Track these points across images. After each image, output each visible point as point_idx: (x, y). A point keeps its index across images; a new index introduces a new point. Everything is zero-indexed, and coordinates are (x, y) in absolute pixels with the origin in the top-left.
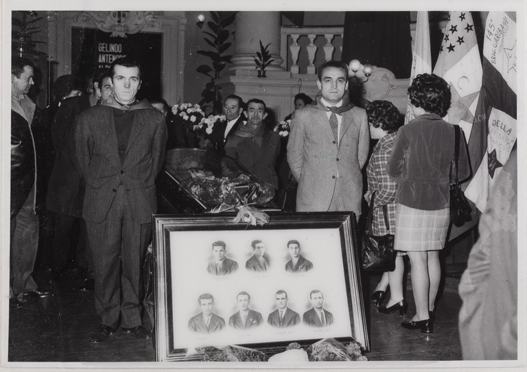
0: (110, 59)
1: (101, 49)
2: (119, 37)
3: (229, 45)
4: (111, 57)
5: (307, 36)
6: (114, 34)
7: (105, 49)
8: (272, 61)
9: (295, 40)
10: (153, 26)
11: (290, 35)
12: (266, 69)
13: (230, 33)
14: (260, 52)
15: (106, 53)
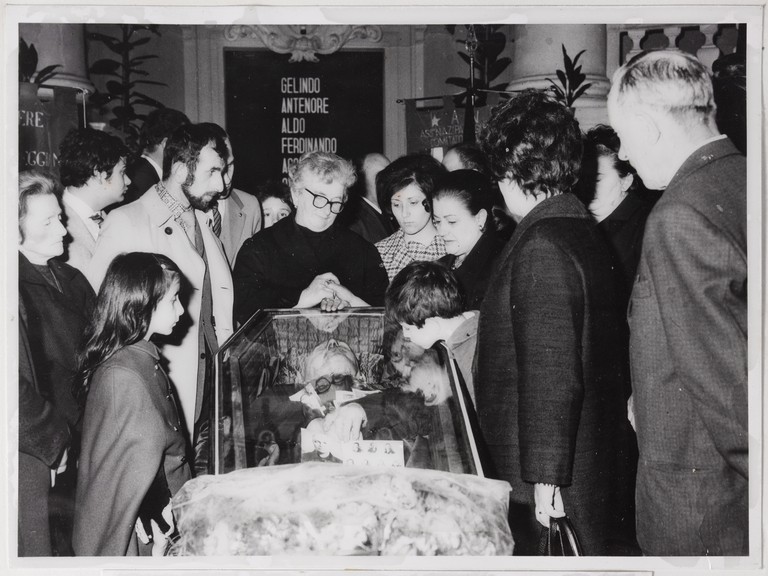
0: (301, 105)
1: (285, 88)
2: (304, 60)
3: (507, 62)
4: (303, 102)
5: (662, 31)
6: (297, 56)
7: (291, 89)
8: (588, 86)
9: (636, 42)
10: (364, 37)
11: (626, 33)
12: (576, 103)
13: (508, 40)
14: (564, 71)
15: (294, 95)
